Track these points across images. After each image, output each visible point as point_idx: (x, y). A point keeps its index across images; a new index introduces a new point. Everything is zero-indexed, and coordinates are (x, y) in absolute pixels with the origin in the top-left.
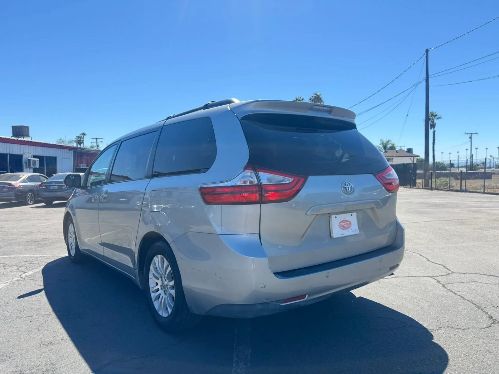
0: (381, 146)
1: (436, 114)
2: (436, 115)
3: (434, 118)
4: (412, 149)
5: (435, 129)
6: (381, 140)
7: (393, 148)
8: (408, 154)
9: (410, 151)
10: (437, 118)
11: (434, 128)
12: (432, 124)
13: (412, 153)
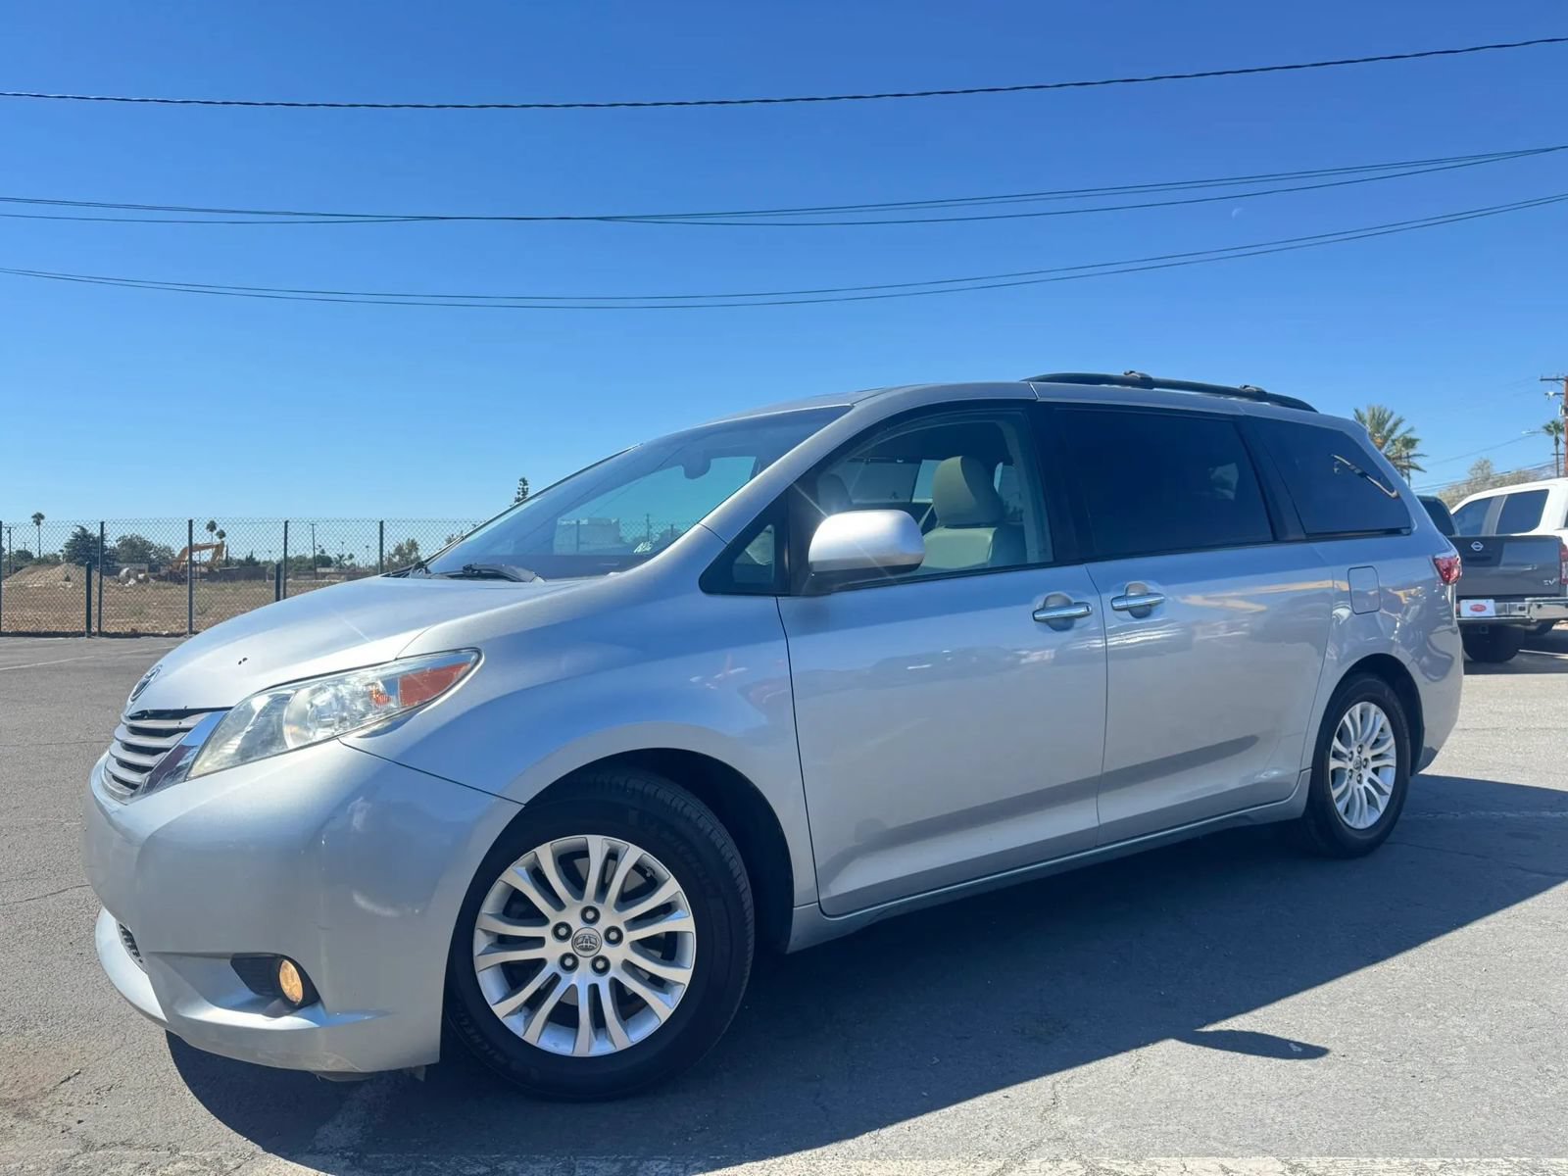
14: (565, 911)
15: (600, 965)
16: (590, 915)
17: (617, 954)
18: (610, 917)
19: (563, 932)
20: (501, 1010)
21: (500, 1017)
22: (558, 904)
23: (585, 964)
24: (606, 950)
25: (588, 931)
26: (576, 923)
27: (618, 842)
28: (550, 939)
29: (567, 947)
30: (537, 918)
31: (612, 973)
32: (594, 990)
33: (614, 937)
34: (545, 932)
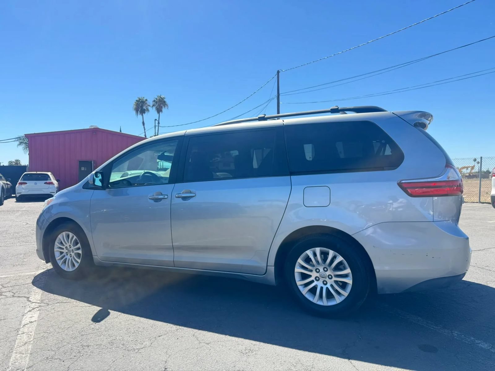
25: (70, 249)
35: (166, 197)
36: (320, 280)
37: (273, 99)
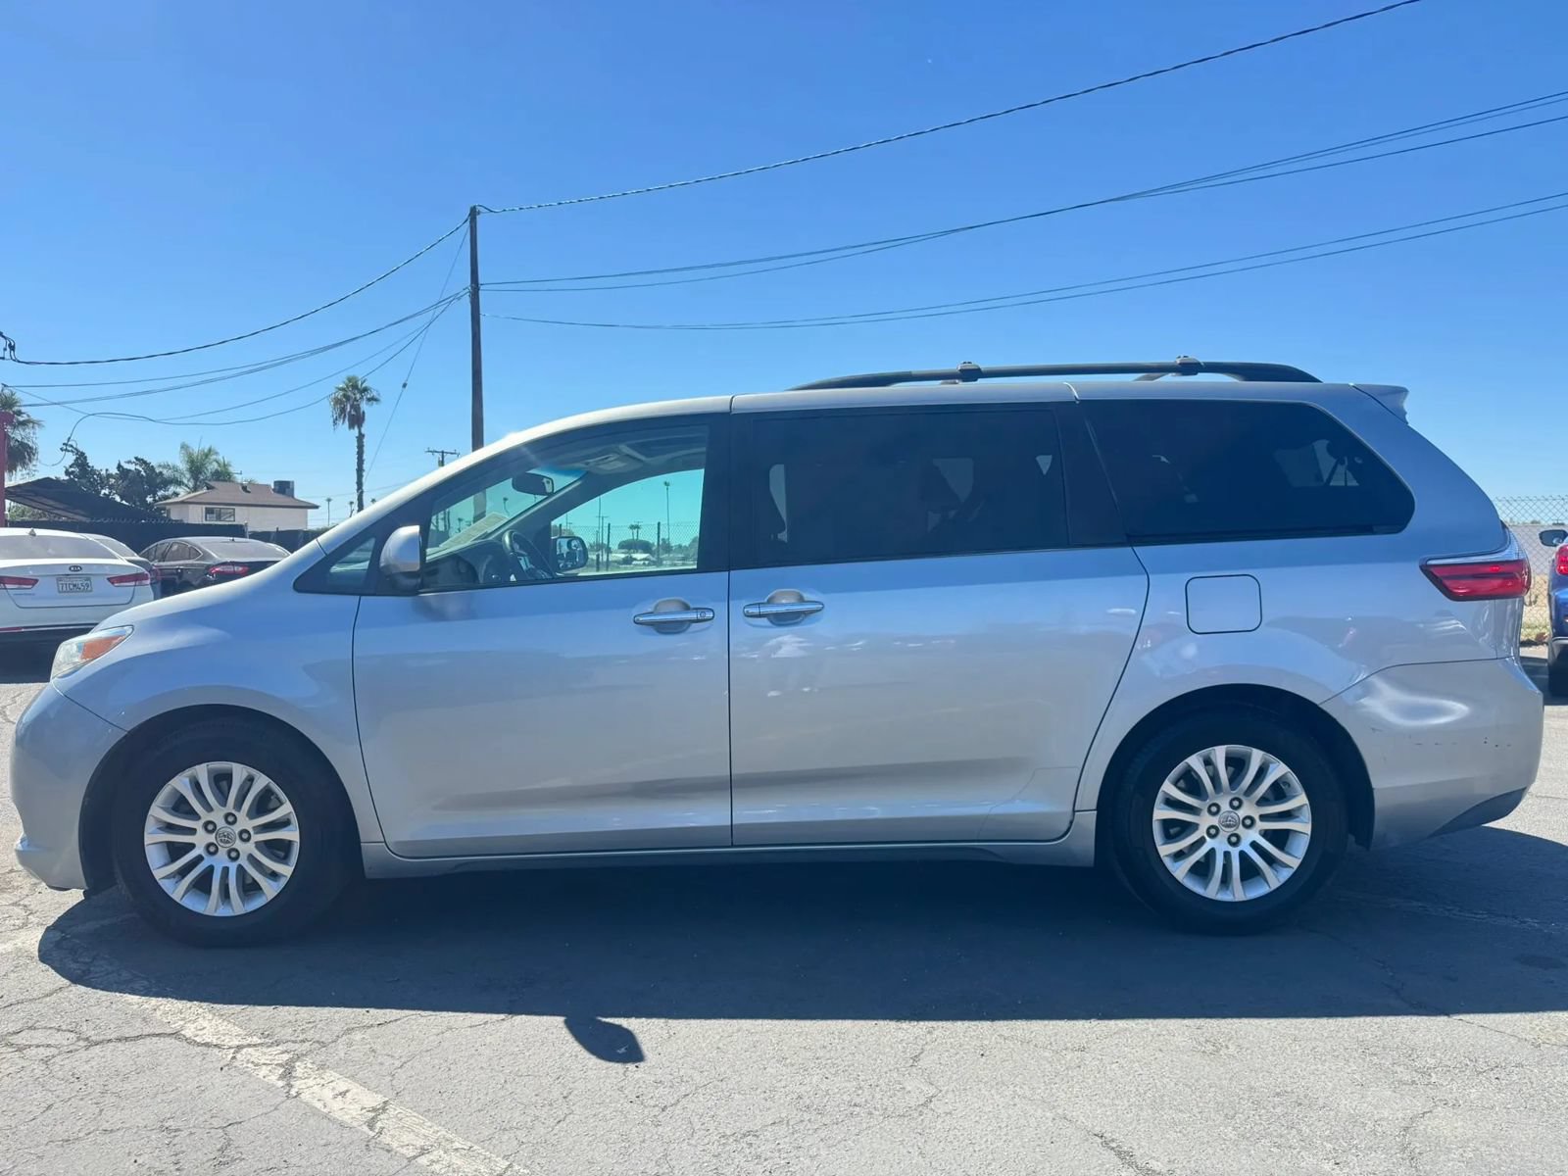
0: (183, 466)
1: (364, 385)
2: (365, 390)
3: (358, 396)
4: (293, 482)
5: (363, 431)
6: (184, 447)
7: (223, 475)
8: (281, 499)
9: (284, 488)
10: (369, 400)
11: (360, 427)
12: (353, 413)
13: (293, 497)
14: (212, 813)
15: (233, 854)
16: (231, 819)
17: (246, 848)
18: (244, 822)
19: (210, 828)
20: (159, 873)
21: (157, 879)
22: (209, 808)
23: (222, 852)
24: (238, 845)
25: (228, 829)
26: (221, 823)
27: (254, 772)
28: (201, 831)
29: (211, 838)
30: (192, 814)
31: (239, 862)
32: (226, 870)
33: (244, 836)
34: (198, 825)
35: (709, 615)
36: (1221, 832)
37: (459, 299)
